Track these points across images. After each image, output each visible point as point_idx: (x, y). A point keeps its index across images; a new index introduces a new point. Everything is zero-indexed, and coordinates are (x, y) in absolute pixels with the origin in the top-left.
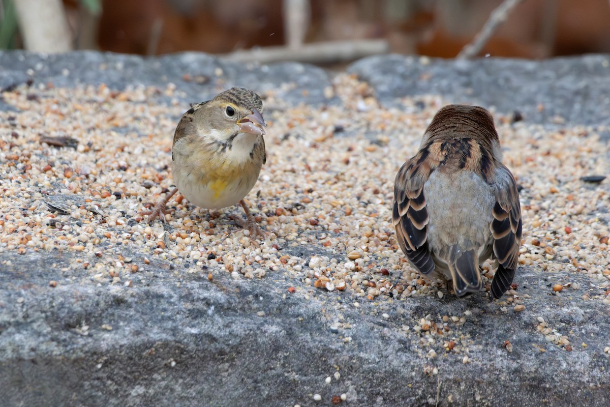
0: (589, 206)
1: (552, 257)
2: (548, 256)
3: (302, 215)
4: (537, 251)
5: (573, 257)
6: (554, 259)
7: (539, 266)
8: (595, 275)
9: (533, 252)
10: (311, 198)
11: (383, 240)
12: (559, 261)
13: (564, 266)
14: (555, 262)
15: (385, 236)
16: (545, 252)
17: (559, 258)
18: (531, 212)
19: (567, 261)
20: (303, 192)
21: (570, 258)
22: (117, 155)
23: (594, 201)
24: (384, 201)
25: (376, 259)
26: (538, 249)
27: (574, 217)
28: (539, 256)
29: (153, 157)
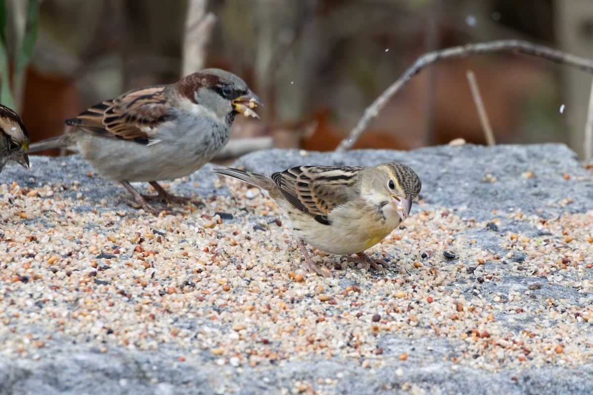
0: (449, 278)
1: (416, 324)
2: (411, 323)
3: (191, 293)
4: (402, 319)
5: (434, 323)
6: (417, 326)
7: (404, 333)
8: (453, 339)
9: (398, 320)
10: (200, 277)
11: (264, 313)
12: (421, 327)
13: (426, 332)
14: (418, 328)
15: (266, 309)
16: (409, 320)
17: (422, 325)
18: (397, 284)
19: (429, 327)
20: (193, 272)
21: (432, 324)
22: (26, 245)
23: (454, 274)
24: (265, 278)
25: (258, 330)
26: (403, 317)
27: (436, 288)
28: (404, 323)
29: (59, 246)
